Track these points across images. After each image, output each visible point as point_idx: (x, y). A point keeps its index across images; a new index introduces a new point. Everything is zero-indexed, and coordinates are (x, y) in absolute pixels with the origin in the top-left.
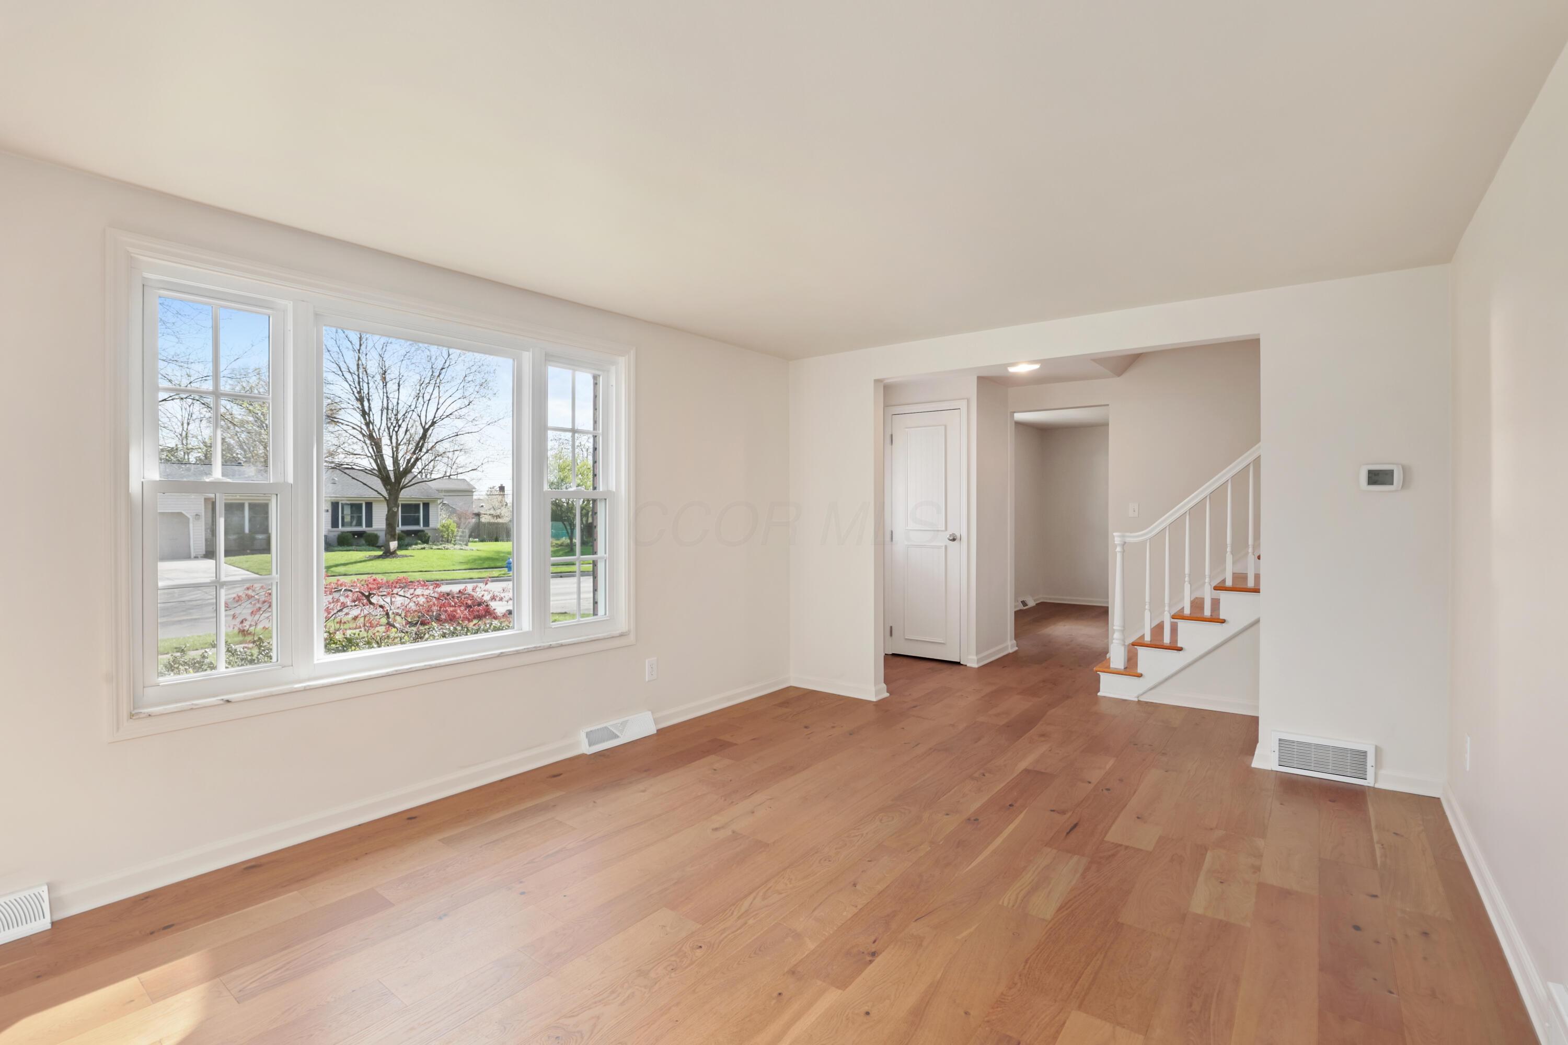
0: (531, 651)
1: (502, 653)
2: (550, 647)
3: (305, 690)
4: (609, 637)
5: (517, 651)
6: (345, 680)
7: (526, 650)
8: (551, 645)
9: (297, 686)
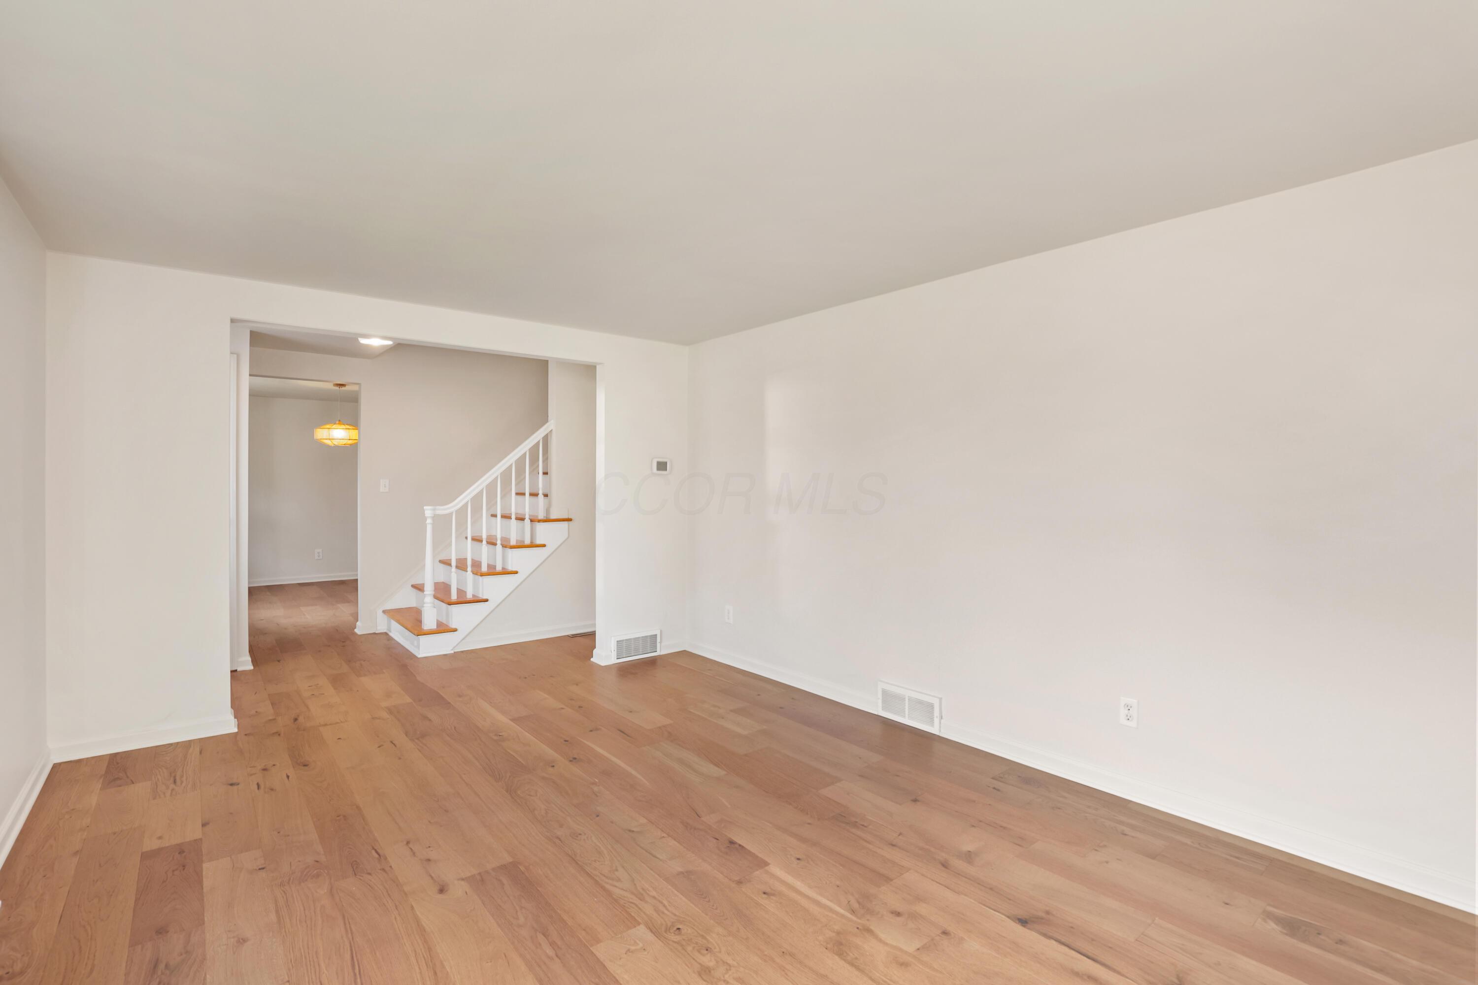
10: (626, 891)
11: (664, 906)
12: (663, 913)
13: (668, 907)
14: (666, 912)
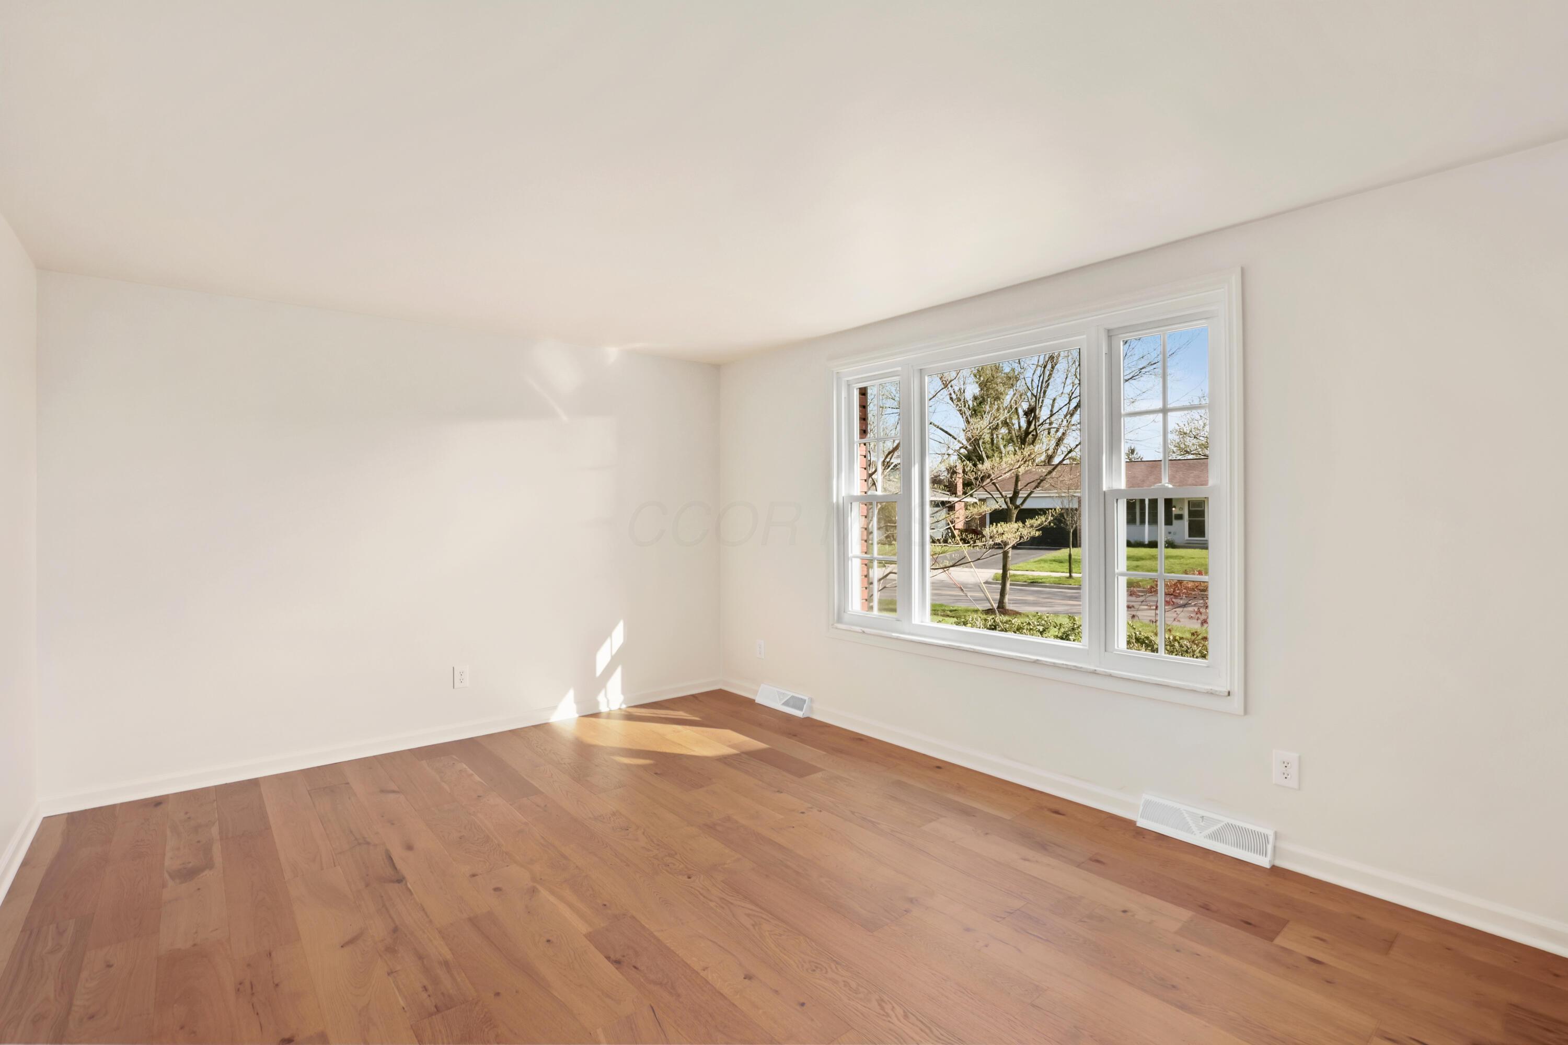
0: (1071, 669)
1: (1038, 660)
2: (1094, 673)
3: (897, 639)
4: (1187, 688)
5: (1054, 663)
6: (919, 640)
7: (1065, 666)
8: (1095, 670)
9: (894, 634)
10: (739, 906)
11: (701, 894)
12: (702, 889)
13: (698, 893)
14: (700, 890)
